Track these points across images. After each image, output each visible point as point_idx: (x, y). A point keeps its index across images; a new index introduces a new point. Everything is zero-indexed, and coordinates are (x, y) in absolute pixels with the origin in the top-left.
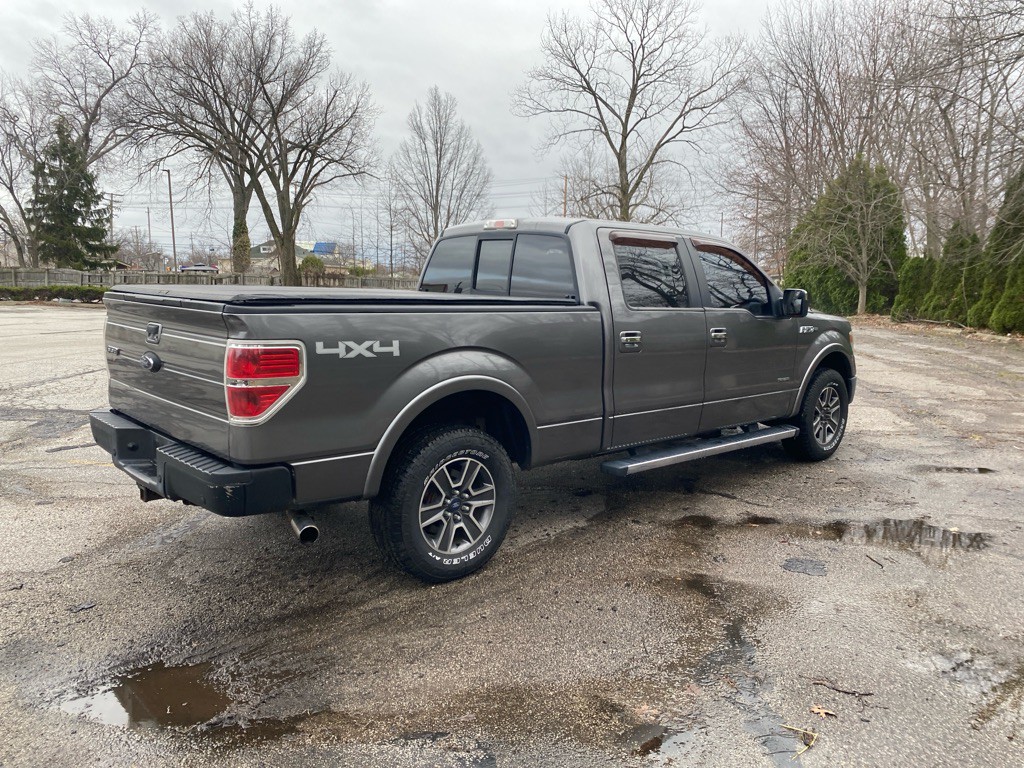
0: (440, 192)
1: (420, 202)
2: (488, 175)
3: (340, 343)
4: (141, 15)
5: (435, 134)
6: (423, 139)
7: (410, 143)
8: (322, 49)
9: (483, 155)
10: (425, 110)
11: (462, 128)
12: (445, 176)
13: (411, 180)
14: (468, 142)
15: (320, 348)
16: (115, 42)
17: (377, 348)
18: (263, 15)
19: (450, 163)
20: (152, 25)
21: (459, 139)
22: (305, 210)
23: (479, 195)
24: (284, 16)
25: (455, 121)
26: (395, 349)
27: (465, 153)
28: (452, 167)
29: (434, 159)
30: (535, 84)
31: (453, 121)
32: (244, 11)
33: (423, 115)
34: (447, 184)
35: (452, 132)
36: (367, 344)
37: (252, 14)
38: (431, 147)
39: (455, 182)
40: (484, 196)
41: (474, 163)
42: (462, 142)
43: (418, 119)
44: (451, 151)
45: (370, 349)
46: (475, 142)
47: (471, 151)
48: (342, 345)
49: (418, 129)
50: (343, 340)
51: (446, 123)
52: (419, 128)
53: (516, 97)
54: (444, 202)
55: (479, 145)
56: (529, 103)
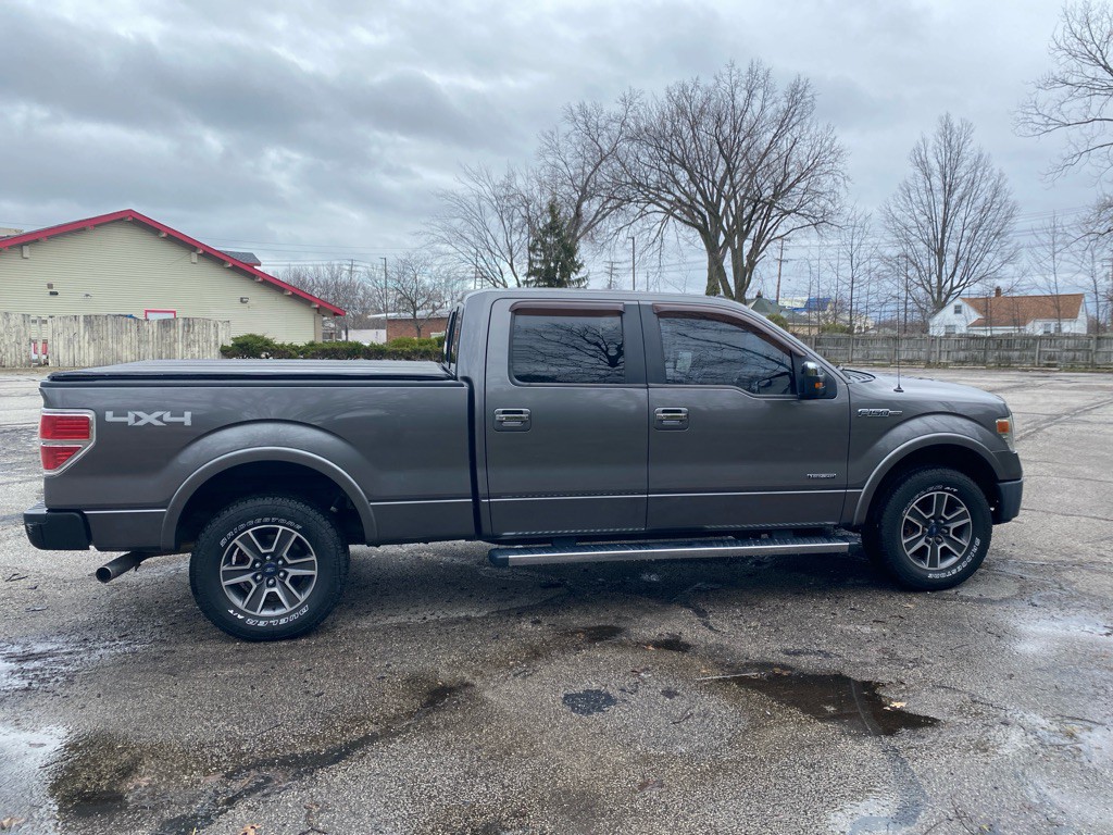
0: (947, 234)
1: (921, 246)
2: (1013, 209)
3: (129, 413)
4: (627, 93)
5: (943, 168)
6: (928, 176)
7: (911, 182)
8: (807, 94)
9: (1007, 186)
10: (931, 143)
11: (980, 156)
12: (954, 215)
13: (912, 223)
14: (987, 173)
15: (109, 416)
16: (602, 123)
17: (167, 417)
18: (744, 71)
19: (961, 199)
20: (638, 100)
21: (976, 170)
22: (758, 267)
23: (998, 233)
24: (766, 68)
25: (970, 151)
26: (187, 419)
27: (983, 185)
28: (965, 203)
29: (940, 197)
30: (1043, 96)
31: (968, 150)
32: (725, 71)
33: (929, 148)
34: (957, 224)
35: (967, 163)
36: (158, 414)
37: (734, 72)
38: (937, 182)
39: (968, 220)
40: (1004, 235)
41: (994, 196)
42: (979, 174)
43: (923, 153)
44: (963, 185)
45: (160, 419)
46: (996, 172)
47: (990, 183)
48: (131, 415)
49: (923, 165)
50: (132, 410)
51: (959, 153)
52: (923, 163)
53: (1020, 115)
54: (952, 246)
55: (1001, 175)
56: (1037, 119)
